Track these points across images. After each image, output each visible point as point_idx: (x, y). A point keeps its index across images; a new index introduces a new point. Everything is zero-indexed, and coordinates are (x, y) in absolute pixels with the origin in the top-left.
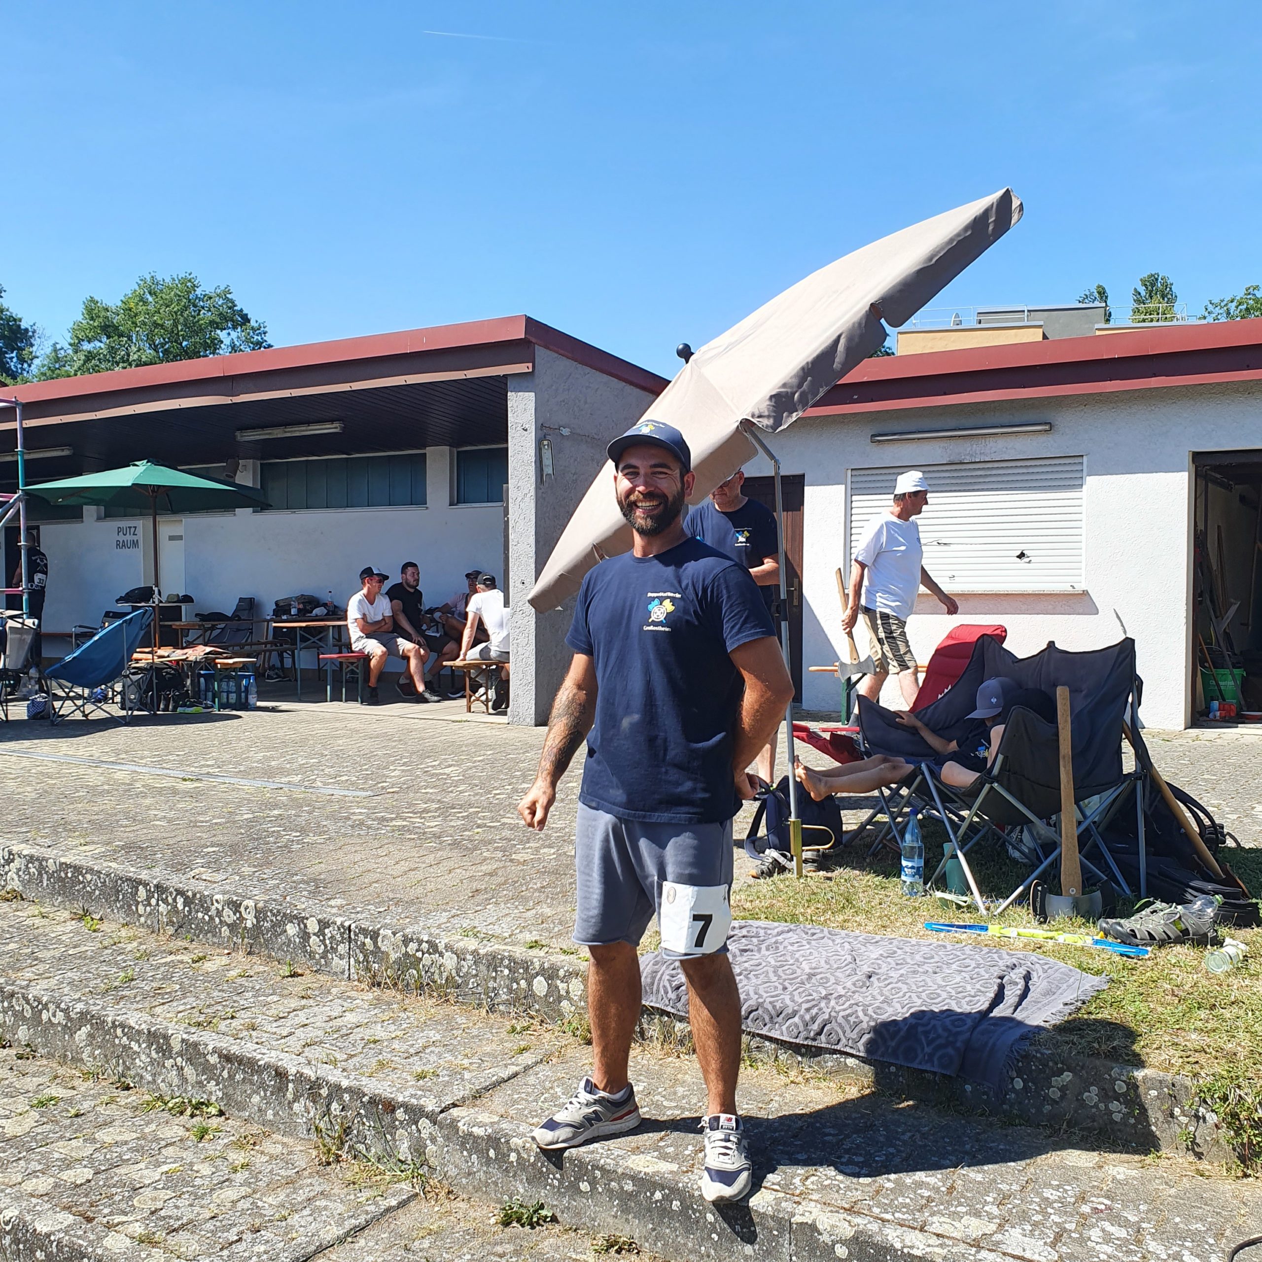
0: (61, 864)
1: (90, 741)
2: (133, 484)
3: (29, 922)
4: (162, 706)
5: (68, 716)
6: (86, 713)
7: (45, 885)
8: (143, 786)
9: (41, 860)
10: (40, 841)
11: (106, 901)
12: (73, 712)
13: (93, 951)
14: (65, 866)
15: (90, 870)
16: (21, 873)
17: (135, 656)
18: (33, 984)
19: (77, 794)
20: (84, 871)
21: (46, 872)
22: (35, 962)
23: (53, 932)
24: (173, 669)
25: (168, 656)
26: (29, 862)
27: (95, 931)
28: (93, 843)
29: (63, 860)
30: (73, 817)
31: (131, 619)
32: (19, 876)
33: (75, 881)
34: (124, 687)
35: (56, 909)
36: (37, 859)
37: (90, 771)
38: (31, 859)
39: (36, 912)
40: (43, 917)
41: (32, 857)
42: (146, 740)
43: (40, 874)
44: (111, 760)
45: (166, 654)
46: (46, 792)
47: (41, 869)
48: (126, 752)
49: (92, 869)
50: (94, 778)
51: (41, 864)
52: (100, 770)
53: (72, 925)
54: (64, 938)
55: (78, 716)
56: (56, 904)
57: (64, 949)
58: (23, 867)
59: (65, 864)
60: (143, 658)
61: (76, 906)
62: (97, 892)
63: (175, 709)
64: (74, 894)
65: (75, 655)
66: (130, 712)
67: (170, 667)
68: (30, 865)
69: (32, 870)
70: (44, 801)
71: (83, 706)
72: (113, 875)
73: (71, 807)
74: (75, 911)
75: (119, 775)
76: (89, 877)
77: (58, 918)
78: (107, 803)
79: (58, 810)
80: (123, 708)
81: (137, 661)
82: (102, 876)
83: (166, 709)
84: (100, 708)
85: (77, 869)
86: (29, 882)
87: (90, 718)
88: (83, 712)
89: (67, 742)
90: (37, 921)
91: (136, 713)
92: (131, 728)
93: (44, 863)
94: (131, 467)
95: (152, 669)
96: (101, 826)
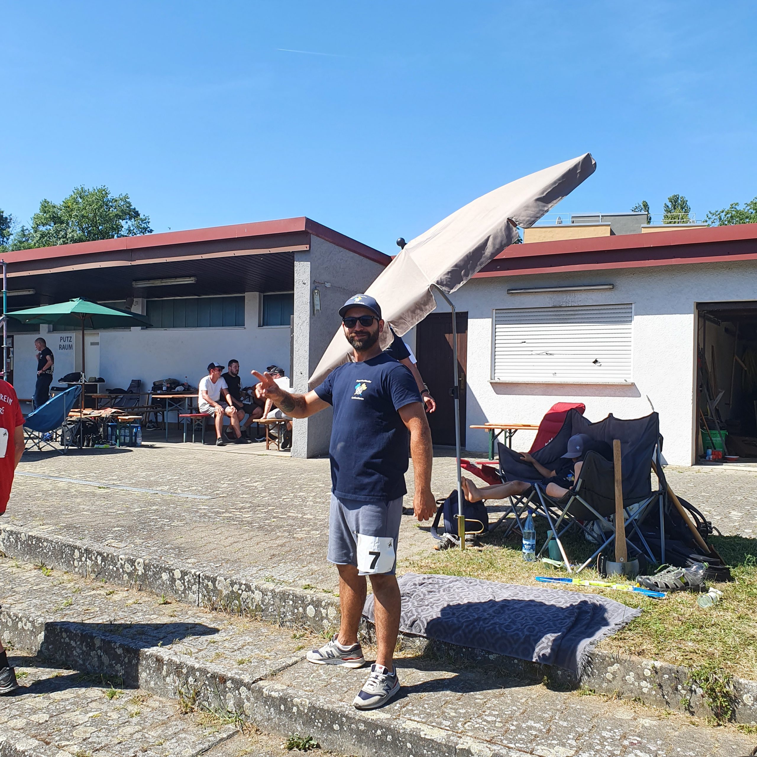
0: (29, 536)
1: (43, 464)
2: (71, 312)
3: (9, 570)
4: (85, 444)
5: (29, 449)
6: (40, 447)
7: (19, 548)
8: (75, 491)
9: (17, 534)
10: (16, 522)
11: (55, 558)
12: (32, 447)
13: (47, 588)
14: (31, 537)
15: (46, 540)
16: (5, 541)
17: (71, 414)
18: (13, 606)
19: (36, 495)
20: (43, 541)
21: (20, 541)
22: (14, 594)
23: (24, 576)
24: (92, 422)
25: (90, 414)
26: (10, 535)
27: (48, 576)
28: (48, 524)
29: (30, 534)
30: (34, 509)
31: (69, 392)
32: (4, 543)
33: (37, 547)
34: (63, 432)
35: (25, 563)
36: (15, 533)
37: (43, 482)
38: (11, 533)
39: (14, 565)
40: (18, 567)
41: (12, 532)
42: (76, 464)
43: (16, 542)
44: (56, 475)
45: (88, 413)
46: (19, 494)
47: (17, 539)
48: (65, 471)
49: (47, 539)
50: (46, 486)
51: (17, 536)
52: (49, 481)
53: (35, 572)
54: (30, 580)
55: (36, 449)
56: (25, 560)
57: (30, 586)
58: (6, 538)
59: (32, 536)
60: (75, 415)
61: (37, 561)
62: (50, 553)
63: (93, 445)
64: (36, 554)
65: (35, 413)
66: (66, 447)
67: (91, 421)
68: (11, 537)
69: (12, 539)
70: (17, 499)
71: (39, 443)
72: (60, 543)
73: (33, 503)
74: (37, 564)
75: (61, 485)
76: (45, 544)
77: (26, 568)
78: (54, 501)
79: (26, 505)
80: (62, 445)
81: (71, 416)
82: (53, 543)
83: (88, 445)
84: (49, 444)
85: (38, 539)
86: (9, 546)
87: (42, 450)
88: (39, 447)
89: (29, 464)
90: (14, 570)
91: (70, 448)
92: (67, 457)
93: (19, 536)
94: (70, 302)
95: (80, 421)
96: (51, 514)
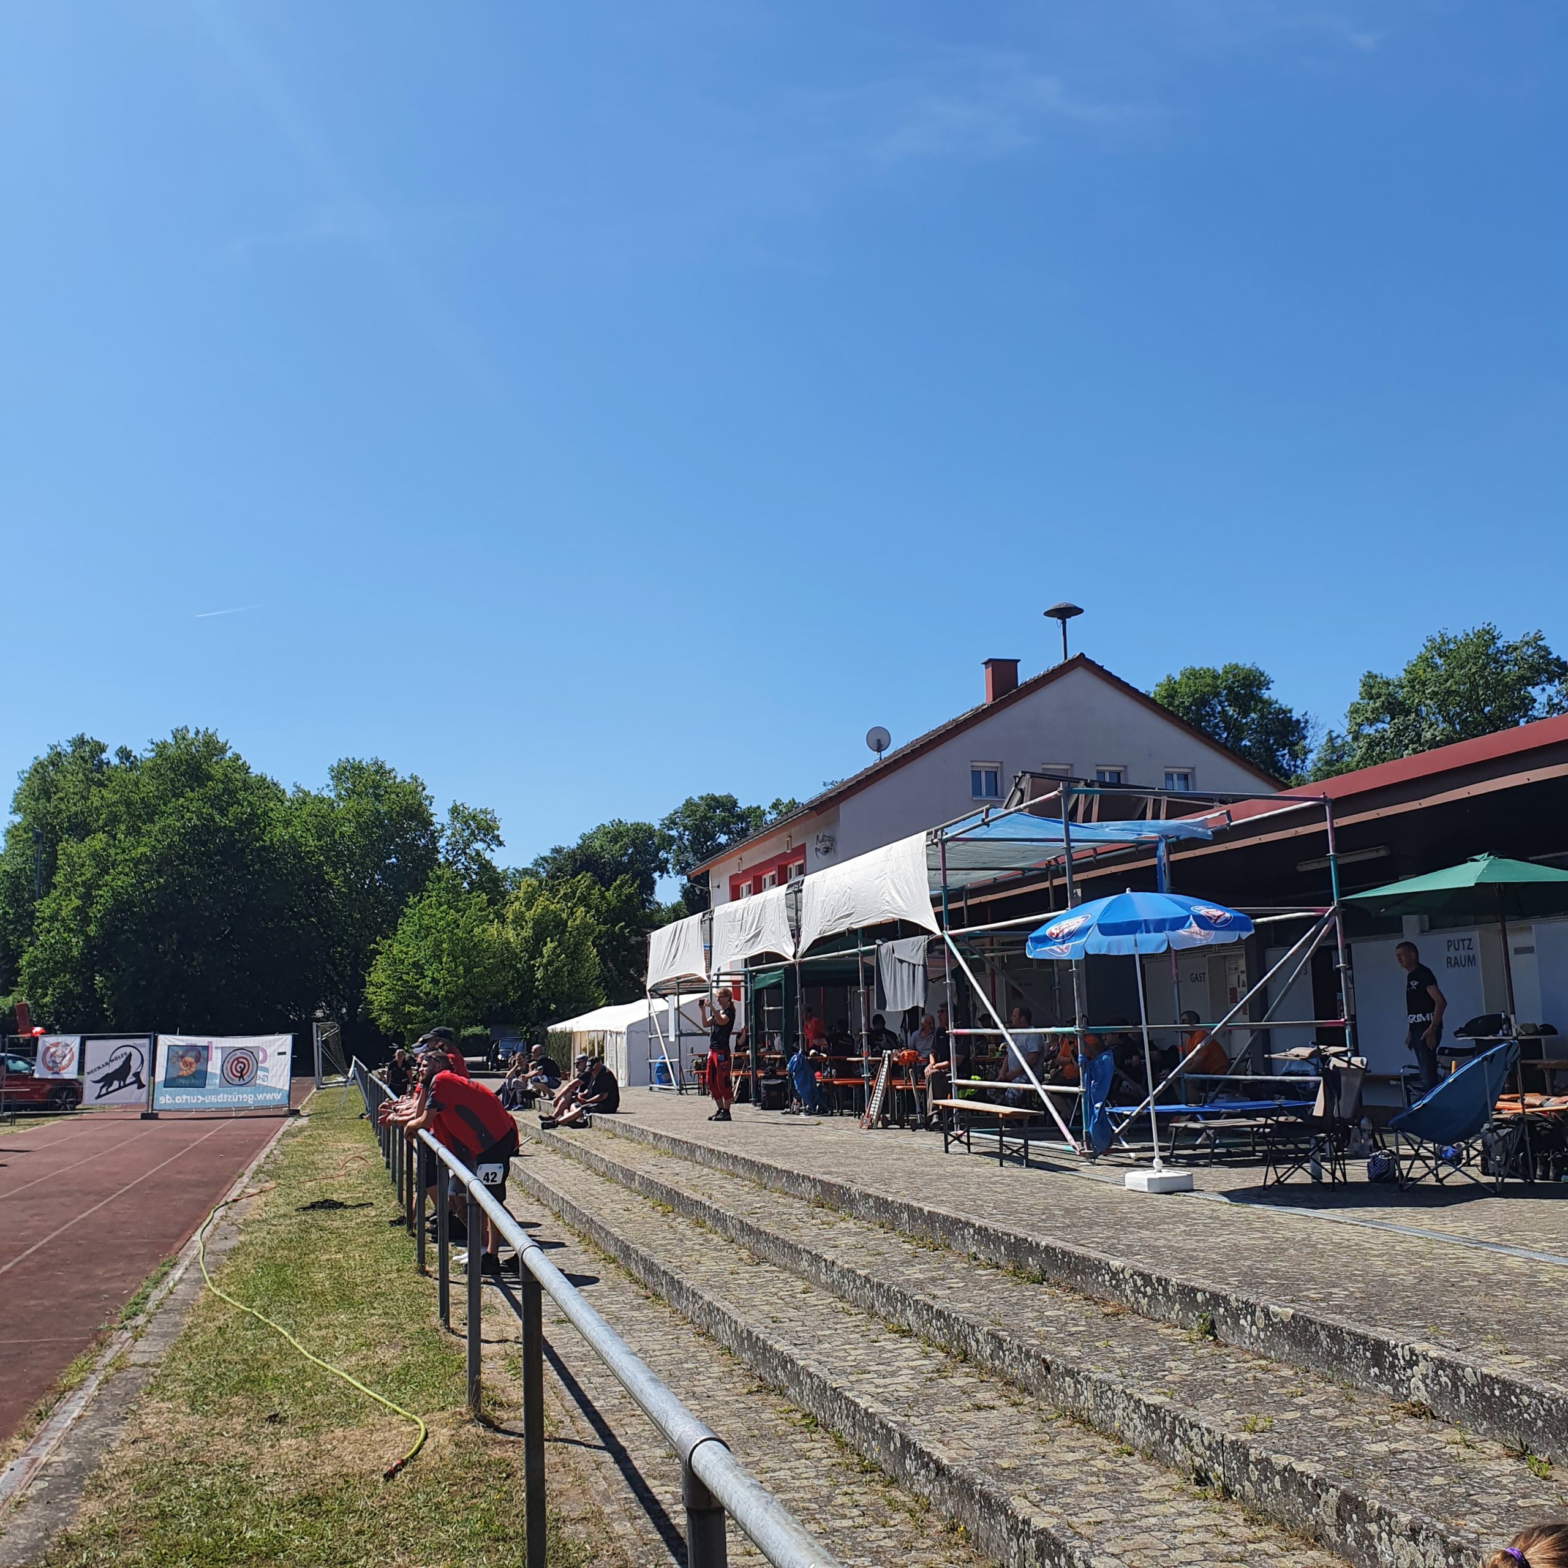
0: (1484, 1377)
1: (1455, 1213)
2: (1477, 884)
3: (1450, 1450)
4: (1538, 1173)
5: (1420, 1179)
6: (1441, 1176)
7: (1463, 1402)
8: (1551, 1279)
9: (1455, 1368)
10: (1445, 1341)
11: (1554, 1436)
12: (1424, 1176)
13: (1551, 1507)
14: (1488, 1380)
15: (1527, 1391)
16: (1428, 1381)
17: (1499, 1104)
18: (1483, 1539)
19: (1466, 1283)
20: (1518, 1391)
21: (1464, 1385)
22: (1477, 1509)
23: (1487, 1470)
24: (1550, 1123)
25: (1541, 1106)
26: (1438, 1368)
27: (1545, 1478)
28: (1517, 1352)
29: (1485, 1371)
30: (1472, 1313)
31: (1493, 1055)
32: (1427, 1386)
33: (1507, 1405)
34: (1484, 1144)
35: (1482, 1438)
36: (1450, 1366)
37: (1469, 1254)
38: (1441, 1364)
39: (1458, 1438)
40: (1468, 1446)
41: (1442, 1361)
42: (1532, 1218)
43: (1454, 1385)
44: (1493, 1240)
45: (1538, 1103)
46: (1426, 1276)
47: (1456, 1380)
48: (1510, 1232)
49: (1529, 1389)
50: (1479, 1262)
51: (1455, 1373)
52: (1483, 1253)
53: (1509, 1465)
54: (1505, 1482)
55: (1431, 1180)
56: (1481, 1431)
57: (1509, 1497)
58: (1431, 1374)
59: (1490, 1376)
60: (1508, 1107)
61: (1509, 1437)
62: (1540, 1423)
63: (1557, 1177)
64: (1505, 1420)
66: (1500, 1179)
67: (1546, 1120)
68: (1440, 1372)
69: (1444, 1379)
70: (1428, 1288)
71: (1436, 1169)
72: (1561, 1402)
73: (1465, 1299)
74: (1509, 1444)
75: (1510, 1262)
76: (1526, 1399)
77: (1488, 1451)
78: (1509, 1298)
79: (1451, 1302)
80: (1485, 1172)
81: (1499, 1111)
82: (1545, 1400)
83: (1545, 1176)
84: (1459, 1170)
85: (1508, 1386)
86: (1440, 1394)
87: (1446, 1182)
88: (1437, 1175)
89: (1426, 1213)
90: (1461, 1451)
91: (1507, 1180)
92: (1505, 1200)
93: (1459, 1372)
94: (1469, 864)
95: (1519, 1121)
96: (1517, 1329)
